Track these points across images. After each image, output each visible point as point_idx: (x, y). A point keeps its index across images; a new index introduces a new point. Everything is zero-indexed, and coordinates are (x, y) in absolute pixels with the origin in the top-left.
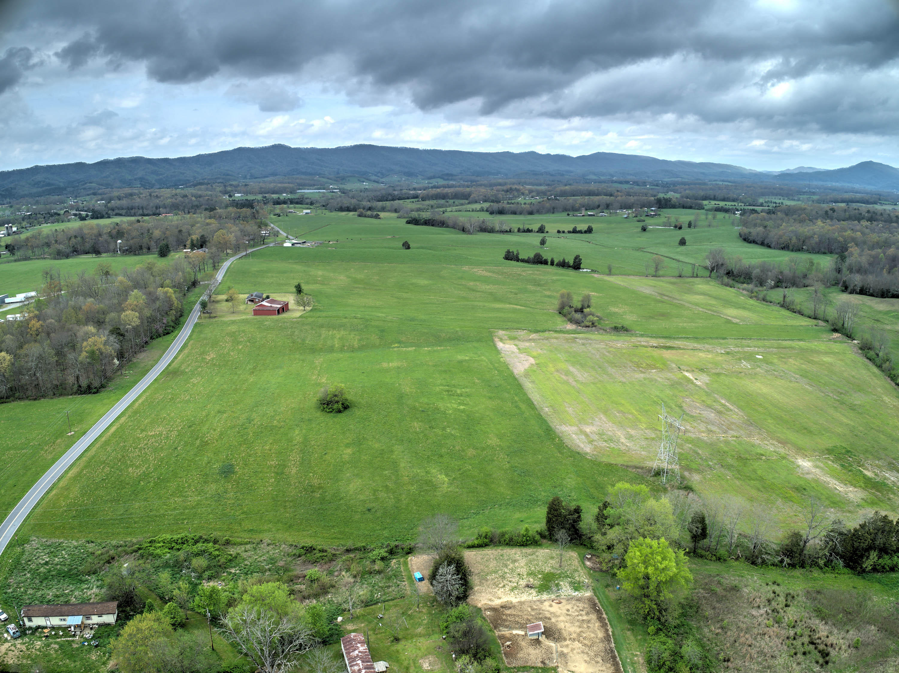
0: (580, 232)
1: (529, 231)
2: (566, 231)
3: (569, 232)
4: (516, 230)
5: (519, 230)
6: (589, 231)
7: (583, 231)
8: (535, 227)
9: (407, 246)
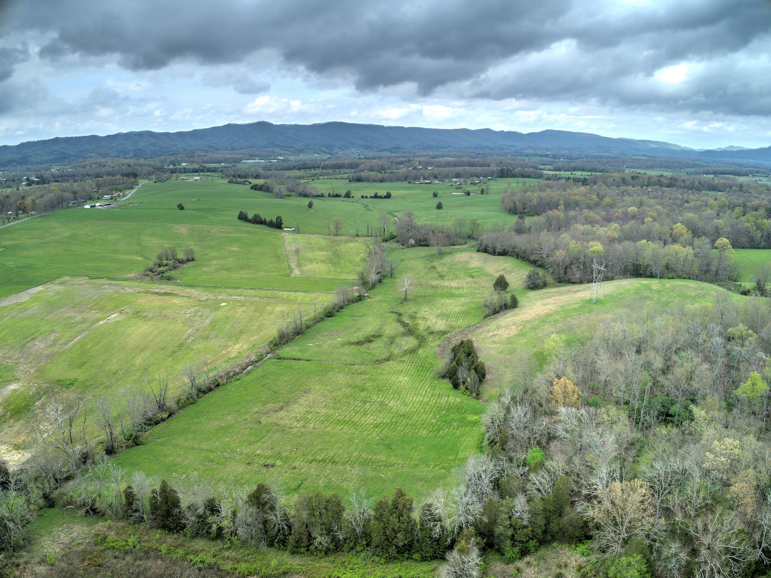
0: (380, 197)
1: (337, 196)
2: (368, 196)
3: (371, 197)
4: (327, 195)
5: (329, 195)
6: (388, 196)
7: (383, 196)
8: (343, 193)
9: (181, 207)
